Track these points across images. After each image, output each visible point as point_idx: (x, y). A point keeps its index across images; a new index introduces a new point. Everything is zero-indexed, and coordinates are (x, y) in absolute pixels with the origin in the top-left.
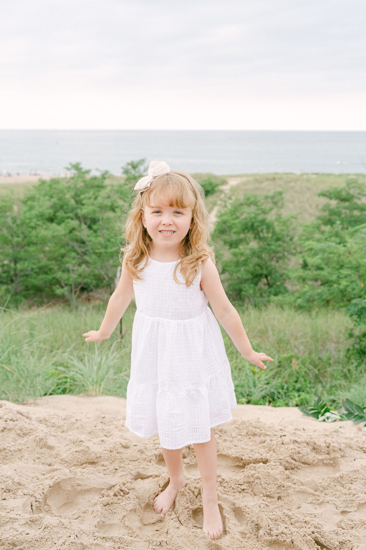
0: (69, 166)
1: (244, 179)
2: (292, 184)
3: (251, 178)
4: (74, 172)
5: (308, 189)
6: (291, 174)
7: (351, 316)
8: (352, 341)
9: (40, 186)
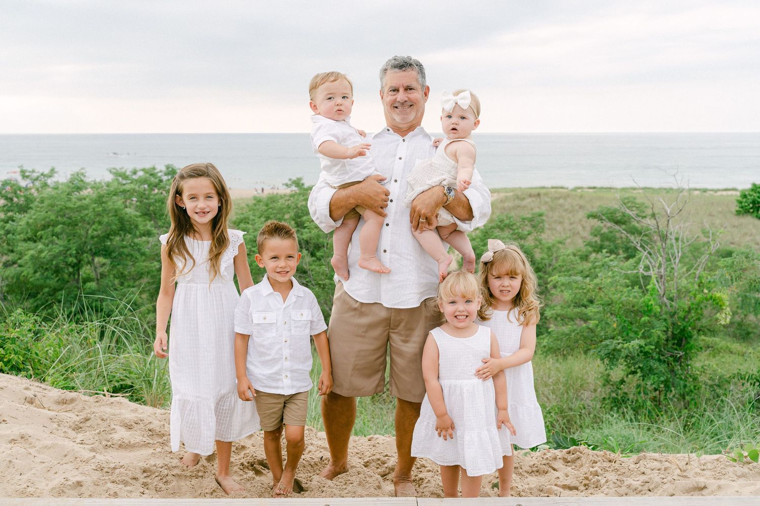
0: (289, 183)
1: (503, 195)
2: (561, 201)
3: (511, 194)
4: (294, 188)
5: (581, 207)
6: (562, 188)
7: (602, 359)
8: (608, 389)
9: (255, 205)
